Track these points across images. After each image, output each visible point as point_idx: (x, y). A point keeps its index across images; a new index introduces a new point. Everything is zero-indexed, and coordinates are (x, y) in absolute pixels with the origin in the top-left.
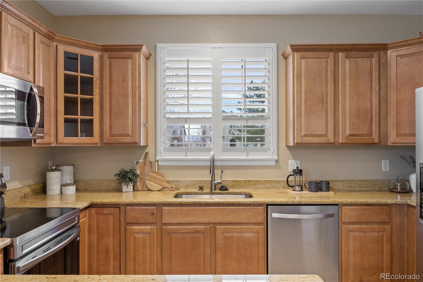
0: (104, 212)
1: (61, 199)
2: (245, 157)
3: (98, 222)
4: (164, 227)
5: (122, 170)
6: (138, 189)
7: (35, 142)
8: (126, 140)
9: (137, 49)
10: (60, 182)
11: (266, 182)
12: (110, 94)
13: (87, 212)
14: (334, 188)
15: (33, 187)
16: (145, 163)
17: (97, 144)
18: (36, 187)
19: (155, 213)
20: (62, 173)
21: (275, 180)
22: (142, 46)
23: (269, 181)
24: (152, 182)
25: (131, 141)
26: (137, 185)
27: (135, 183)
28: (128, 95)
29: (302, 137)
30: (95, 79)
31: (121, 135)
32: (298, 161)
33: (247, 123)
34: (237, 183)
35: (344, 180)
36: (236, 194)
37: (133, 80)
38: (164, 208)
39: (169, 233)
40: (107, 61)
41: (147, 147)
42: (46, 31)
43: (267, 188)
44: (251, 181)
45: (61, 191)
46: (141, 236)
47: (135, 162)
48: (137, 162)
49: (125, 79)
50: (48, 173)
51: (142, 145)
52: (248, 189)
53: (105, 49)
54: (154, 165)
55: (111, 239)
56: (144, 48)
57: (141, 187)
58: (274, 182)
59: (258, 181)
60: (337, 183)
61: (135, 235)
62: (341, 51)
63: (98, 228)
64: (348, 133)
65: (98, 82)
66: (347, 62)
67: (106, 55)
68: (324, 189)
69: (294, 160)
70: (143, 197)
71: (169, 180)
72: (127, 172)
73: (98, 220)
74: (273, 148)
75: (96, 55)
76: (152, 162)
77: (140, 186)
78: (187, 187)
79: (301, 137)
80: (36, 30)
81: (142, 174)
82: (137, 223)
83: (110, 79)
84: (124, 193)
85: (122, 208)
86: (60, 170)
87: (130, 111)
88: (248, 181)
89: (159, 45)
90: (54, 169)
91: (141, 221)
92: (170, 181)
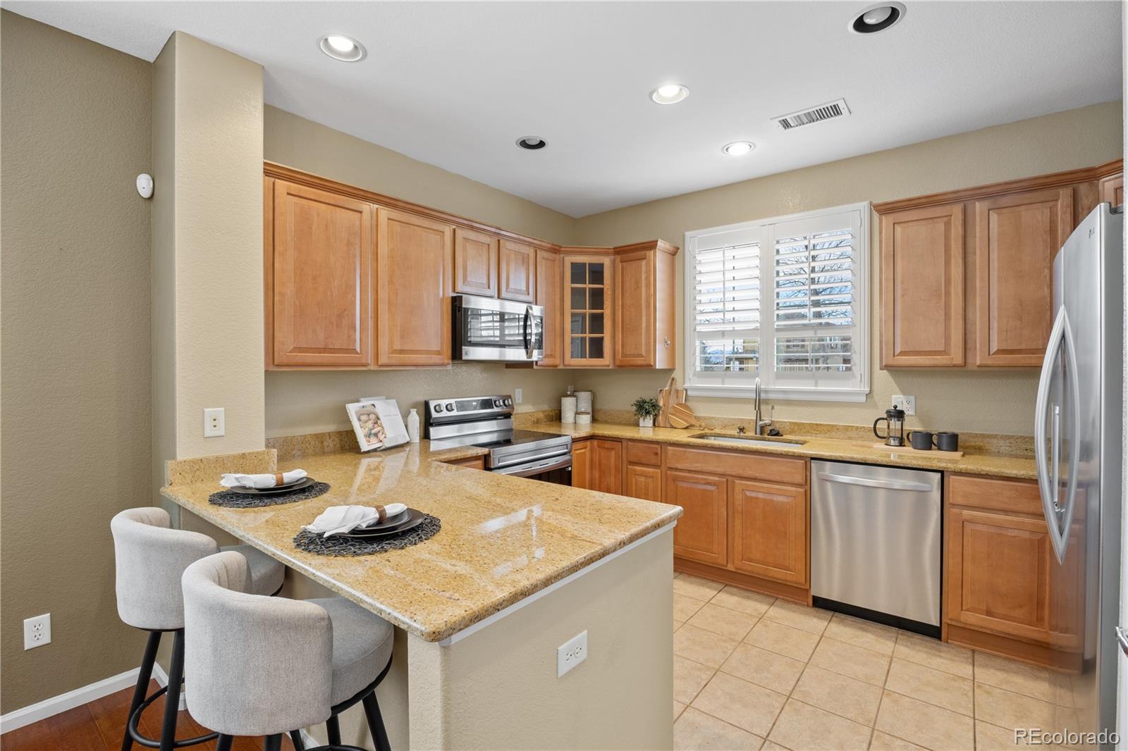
0: (606, 446)
1: (575, 429)
2: (813, 388)
3: (600, 456)
4: (669, 472)
5: (640, 399)
6: (659, 424)
7: (536, 364)
8: (639, 361)
9: (652, 246)
10: (574, 410)
11: (847, 428)
12: (622, 306)
13: (588, 443)
14: (987, 448)
15: (547, 413)
16: (671, 391)
17: (609, 366)
18: (551, 413)
19: (659, 453)
20: (577, 399)
21: (865, 426)
22: (657, 241)
23: (852, 426)
24: (677, 417)
25: (644, 363)
26: (659, 419)
27: (656, 416)
28: (641, 305)
29: (898, 355)
30: (605, 290)
31: (634, 356)
32: (910, 397)
33: (816, 333)
34: (798, 427)
35: (1013, 436)
36: (790, 442)
37: (648, 286)
38: (669, 448)
39: (675, 479)
40: (619, 266)
41: (676, 370)
42: (549, 246)
43: (850, 438)
44: (821, 425)
45: (575, 420)
46: (642, 479)
47: (659, 389)
48: (661, 390)
49: (638, 287)
50: (563, 398)
51: (660, 368)
52: (816, 437)
53: (619, 251)
54: (682, 395)
55: (613, 479)
56: (660, 244)
57: (663, 422)
58: (863, 429)
59: (833, 426)
60: (995, 441)
61: (637, 477)
62: (979, 199)
63: (600, 464)
64: (994, 348)
65: (609, 292)
66: (994, 217)
67: (618, 258)
68: (944, 447)
69: (904, 394)
70: (663, 435)
71: (698, 416)
72: (645, 402)
73: (600, 453)
74: (861, 375)
75: (606, 261)
76: (678, 390)
77: (661, 421)
78: (725, 427)
79: (894, 356)
80: (537, 248)
81: (665, 405)
82: (641, 464)
83: (622, 288)
84: (641, 428)
85: (624, 443)
86: (575, 396)
87: (644, 325)
88: (816, 424)
89: (688, 234)
90: (570, 394)
91: (644, 461)
92: (701, 417)
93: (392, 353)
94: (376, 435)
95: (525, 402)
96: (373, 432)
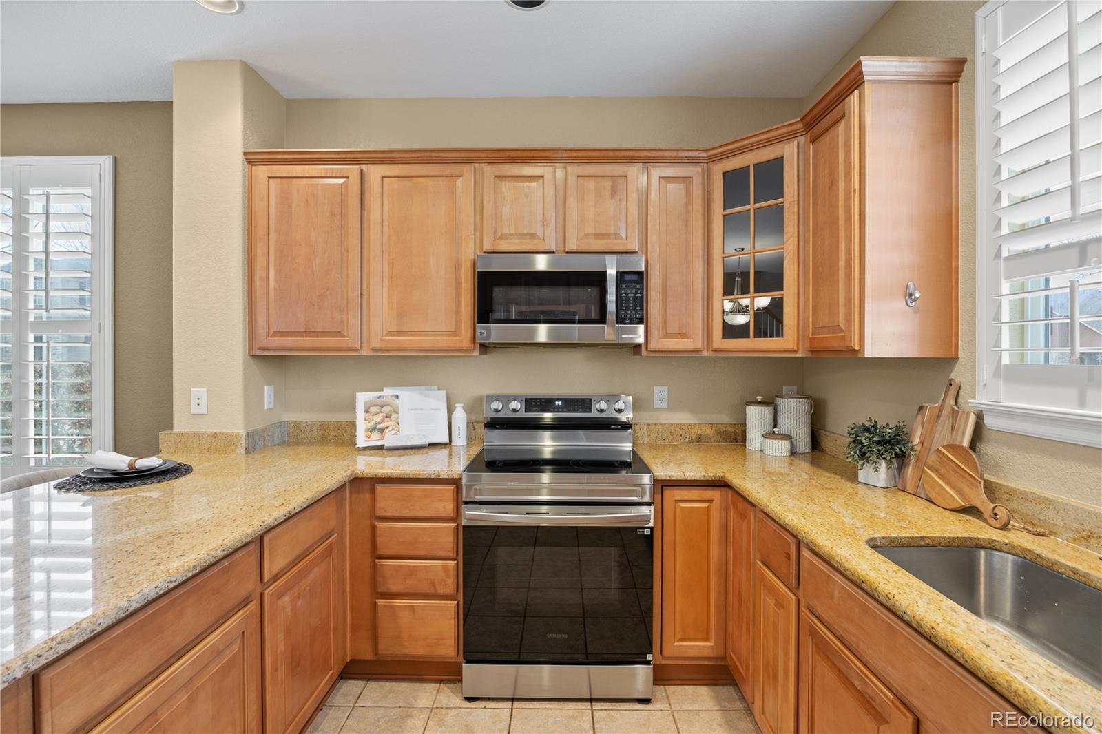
0: (739, 507)
3: (734, 522)
5: (868, 424)
6: (905, 487)
7: (647, 348)
8: (836, 341)
9: (853, 81)
12: (814, 229)
16: (940, 411)
18: (730, 429)
20: (775, 411)
22: (861, 63)
24: (941, 477)
25: (842, 344)
26: (907, 474)
30: (786, 205)
31: (828, 330)
40: (811, 150)
41: (956, 362)
48: (921, 408)
53: (809, 122)
54: (963, 425)
57: (913, 483)
61: (765, 590)
63: (734, 538)
65: (794, 209)
67: (809, 136)
71: (1012, 488)
73: (734, 518)
75: (788, 150)
76: (958, 410)
77: (912, 480)
80: (647, 164)
81: (925, 444)
83: (814, 194)
86: (773, 404)
87: (842, 261)
90: (759, 400)
92: (1015, 490)
93: (387, 335)
94: (382, 431)
95: (673, 406)
96: (379, 426)
